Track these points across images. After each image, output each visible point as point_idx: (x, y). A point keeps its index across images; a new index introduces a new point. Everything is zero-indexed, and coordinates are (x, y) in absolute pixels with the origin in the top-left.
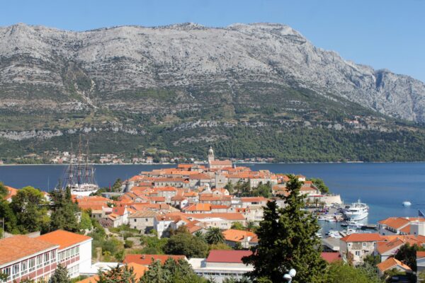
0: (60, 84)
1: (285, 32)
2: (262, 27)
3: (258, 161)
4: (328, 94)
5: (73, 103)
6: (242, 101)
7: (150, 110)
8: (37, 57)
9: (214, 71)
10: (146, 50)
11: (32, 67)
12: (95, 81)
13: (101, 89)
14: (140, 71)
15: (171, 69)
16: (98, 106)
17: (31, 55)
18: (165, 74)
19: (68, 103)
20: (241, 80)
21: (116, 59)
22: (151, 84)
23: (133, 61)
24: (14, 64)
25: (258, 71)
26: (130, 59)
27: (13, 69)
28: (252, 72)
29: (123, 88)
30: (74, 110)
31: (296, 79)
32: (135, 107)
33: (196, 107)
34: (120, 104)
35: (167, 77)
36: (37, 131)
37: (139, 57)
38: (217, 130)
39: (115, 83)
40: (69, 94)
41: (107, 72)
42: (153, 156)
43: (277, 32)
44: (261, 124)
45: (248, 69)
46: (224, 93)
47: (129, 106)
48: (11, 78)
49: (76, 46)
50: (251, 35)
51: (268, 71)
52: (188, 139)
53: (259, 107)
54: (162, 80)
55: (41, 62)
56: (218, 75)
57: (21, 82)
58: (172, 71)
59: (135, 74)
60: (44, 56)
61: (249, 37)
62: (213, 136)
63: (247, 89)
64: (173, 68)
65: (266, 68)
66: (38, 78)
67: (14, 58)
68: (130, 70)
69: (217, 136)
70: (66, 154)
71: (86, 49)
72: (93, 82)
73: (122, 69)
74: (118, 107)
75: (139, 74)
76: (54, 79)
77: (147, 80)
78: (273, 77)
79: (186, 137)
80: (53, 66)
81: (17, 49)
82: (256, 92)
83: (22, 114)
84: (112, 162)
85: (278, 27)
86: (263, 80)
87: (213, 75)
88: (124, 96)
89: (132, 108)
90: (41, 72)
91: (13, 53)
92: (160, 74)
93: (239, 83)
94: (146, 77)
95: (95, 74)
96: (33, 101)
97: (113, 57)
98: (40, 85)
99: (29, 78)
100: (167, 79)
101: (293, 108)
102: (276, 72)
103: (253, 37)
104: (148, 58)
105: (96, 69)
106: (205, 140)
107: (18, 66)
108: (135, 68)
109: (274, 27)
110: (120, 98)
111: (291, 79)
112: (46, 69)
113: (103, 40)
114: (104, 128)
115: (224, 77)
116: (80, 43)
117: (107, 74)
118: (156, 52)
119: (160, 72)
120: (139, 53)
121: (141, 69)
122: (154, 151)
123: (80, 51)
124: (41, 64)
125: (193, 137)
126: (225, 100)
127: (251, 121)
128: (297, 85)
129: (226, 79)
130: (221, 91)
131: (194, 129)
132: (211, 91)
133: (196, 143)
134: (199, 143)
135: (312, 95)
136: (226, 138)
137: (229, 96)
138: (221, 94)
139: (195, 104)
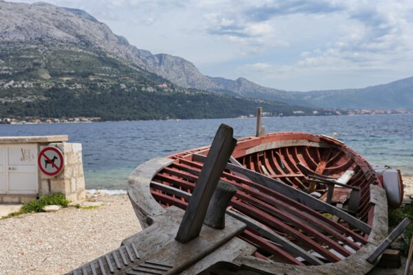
4: (131, 65)
6: (56, 66)
9: (23, 39)
20: (52, 48)
25: (67, 41)
31: (103, 50)
33: (6, 70)
38: (33, 91)
44: (79, 86)
45: (58, 38)
46: (35, 58)
51: (77, 42)
53: (73, 72)
56: (28, 43)
62: (29, 97)
63: (58, 57)
65: (74, 39)
69: (35, 96)
78: (82, 47)
82: (68, 59)
86: (73, 49)
87: (22, 42)
93: (50, 50)
101: (105, 73)
102: (84, 44)
106: (21, 101)
111: (98, 50)
115: (33, 44)
125: (6, 97)
126: (38, 64)
127: (69, 83)
128: (105, 55)
129: (36, 46)
130: (32, 57)
131: (7, 90)
132: (22, 56)
133: (10, 103)
134: (15, 103)
135: (119, 64)
136: (44, 98)
137: (41, 61)
138: (32, 59)
139: (5, 68)
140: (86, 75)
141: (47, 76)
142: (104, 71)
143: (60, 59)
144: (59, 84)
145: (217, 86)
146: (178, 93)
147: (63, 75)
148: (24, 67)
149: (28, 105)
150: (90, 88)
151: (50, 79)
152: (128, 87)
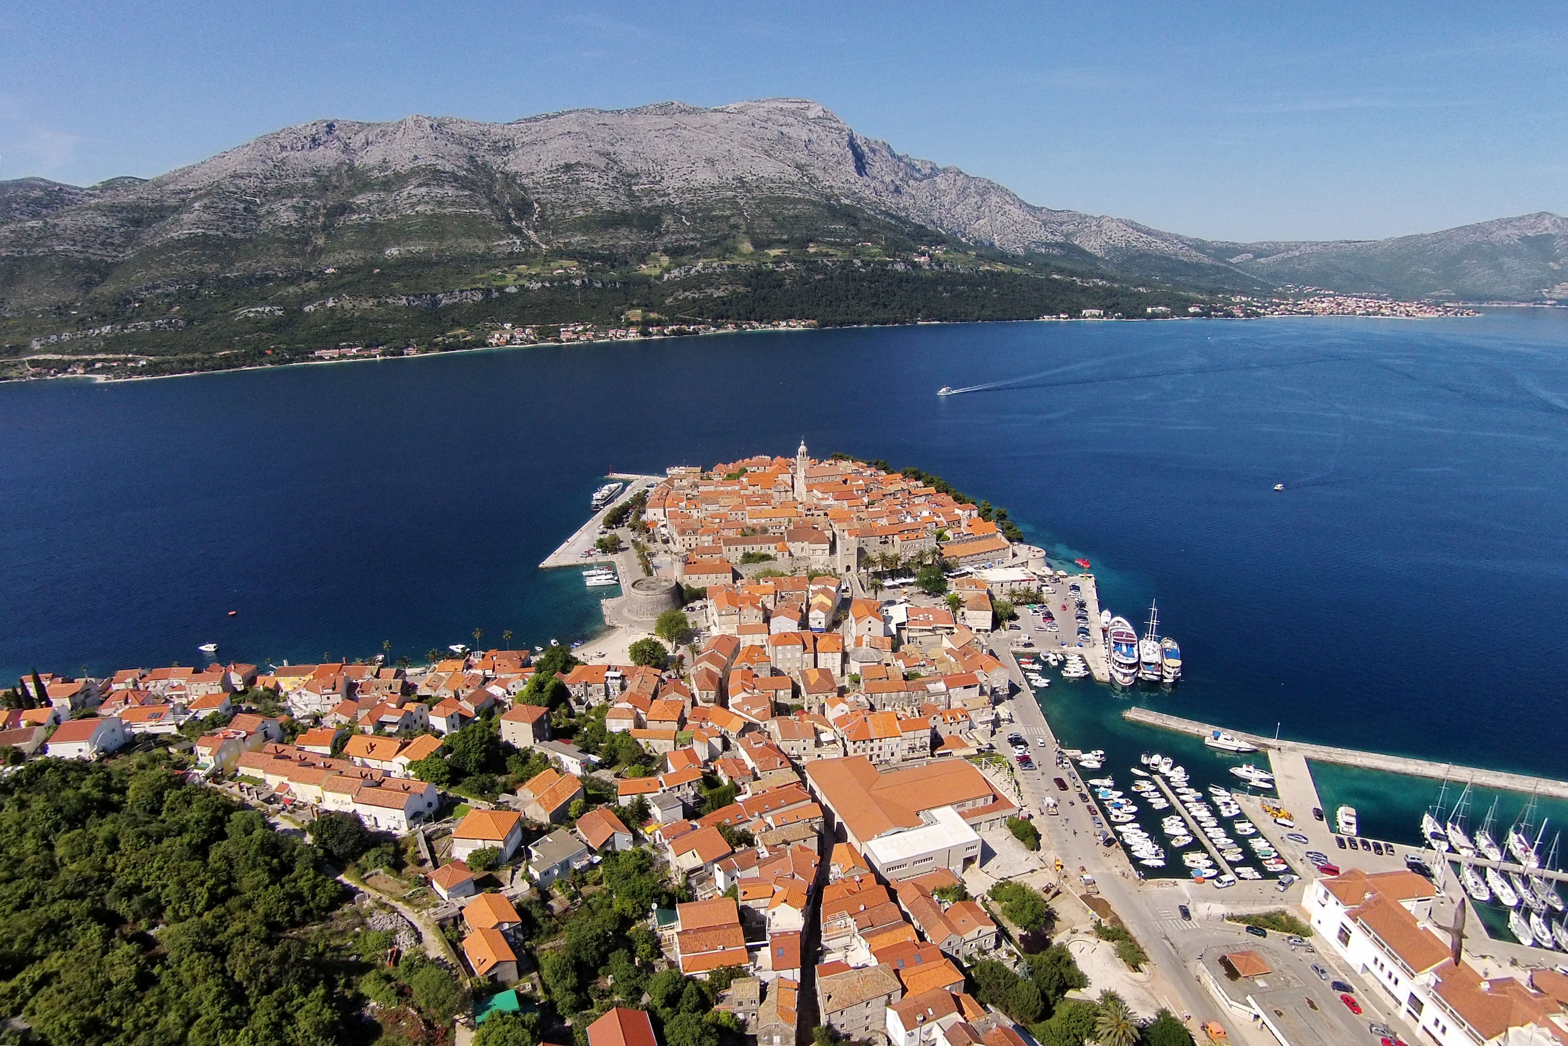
0: (487, 211)
1: (811, 114)
2: (780, 105)
3: (790, 326)
4: (882, 213)
5: (510, 241)
6: (761, 228)
7: (625, 246)
8: (447, 170)
9: (716, 181)
10: (611, 149)
11: (442, 187)
12: (539, 203)
13: (550, 216)
14: (606, 184)
15: (651, 179)
16: (547, 244)
17: (439, 167)
18: (642, 187)
19: (502, 243)
20: (756, 193)
21: (568, 167)
22: (623, 204)
23: (594, 169)
24: (414, 182)
25: (781, 179)
26: (588, 166)
27: (413, 192)
28: (773, 182)
29: (581, 213)
30: (512, 253)
31: (836, 192)
32: (601, 242)
33: (692, 239)
34: (578, 239)
35: (647, 193)
36: (462, 291)
37: (602, 163)
38: (728, 278)
39: (569, 206)
40: (502, 227)
41: (556, 188)
42: (637, 324)
43: (799, 115)
44: (791, 266)
45: (766, 176)
46: (733, 215)
47: (593, 241)
48: (413, 206)
49: (505, 148)
50: (766, 121)
51: (795, 179)
52: (687, 293)
53: (785, 237)
54: (638, 196)
55: (455, 178)
56: (723, 188)
57: (429, 213)
58: (652, 183)
59: (597, 189)
60: (459, 167)
61: (764, 124)
62: (723, 288)
63: (766, 210)
64: (654, 177)
65: (793, 175)
66: (453, 203)
67: (414, 172)
68: (590, 184)
69: (729, 287)
70: (508, 326)
71: (520, 151)
72: (536, 205)
73: (577, 182)
74: (578, 245)
75: (605, 189)
76: (478, 204)
77: (617, 198)
78: (803, 188)
79: (684, 291)
80: (473, 182)
81: (416, 158)
82: (780, 212)
83: (436, 264)
84: (578, 338)
85: (803, 106)
86: (788, 193)
87: (714, 188)
88: (584, 225)
89: (599, 245)
90: (456, 193)
91: (412, 165)
92: (634, 188)
93: (753, 198)
94: (615, 195)
95: (538, 193)
96: (450, 242)
97: (562, 163)
98: (457, 216)
99: (440, 203)
100: (646, 196)
101: (835, 237)
102: (807, 181)
103: (770, 123)
104: (616, 163)
105: (539, 183)
106: (712, 295)
107: (420, 185)
108: (597, 180)
109: (798, 105)
110: (580, 229)
111: (828, 190)
112: (464, 188)
113: (544, 138)
114: (561, 281)
115: (730, 189)
116: (510, 143)
117: (556, 192)
118: (624, 152)
119: (635, 184)
120: (602, 155)
121: (606, 181)
122: (636, 314)
123: (512, 156)
124: (456, 181)
125: (694, 290)
126: (736, 227)
127: (778, 261)
128: (838, 200)
129: (733, 193)
130: (728, 213)
131: (695, 277)
132: (714, 213)
133: (698, 299)
134: (704, 298)
135: (859, 215)
136: (742, 289)
137: (742, 221)
138: (729, 217)
139: (692, 235)
140: (804, 243)
141: (747, 247)
142: (832, 233)
143: (769, 215)
144: (764, 263)
145: (1050, 237)
146: (948, 272)
147: (770, 244)
148: (718, 231)
149: (723, 301)
150: (808, 269)
151: (752, 254)
152: (866, 264)
